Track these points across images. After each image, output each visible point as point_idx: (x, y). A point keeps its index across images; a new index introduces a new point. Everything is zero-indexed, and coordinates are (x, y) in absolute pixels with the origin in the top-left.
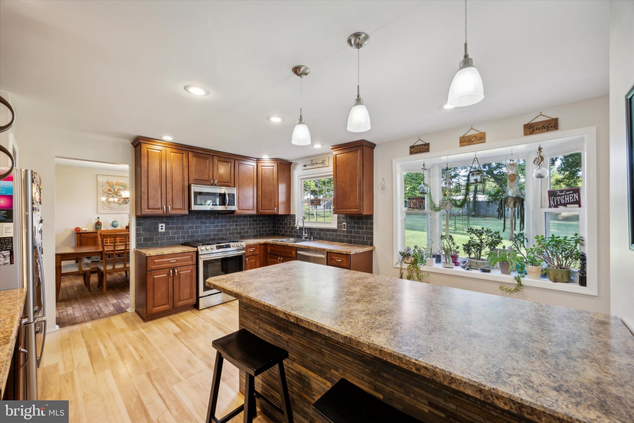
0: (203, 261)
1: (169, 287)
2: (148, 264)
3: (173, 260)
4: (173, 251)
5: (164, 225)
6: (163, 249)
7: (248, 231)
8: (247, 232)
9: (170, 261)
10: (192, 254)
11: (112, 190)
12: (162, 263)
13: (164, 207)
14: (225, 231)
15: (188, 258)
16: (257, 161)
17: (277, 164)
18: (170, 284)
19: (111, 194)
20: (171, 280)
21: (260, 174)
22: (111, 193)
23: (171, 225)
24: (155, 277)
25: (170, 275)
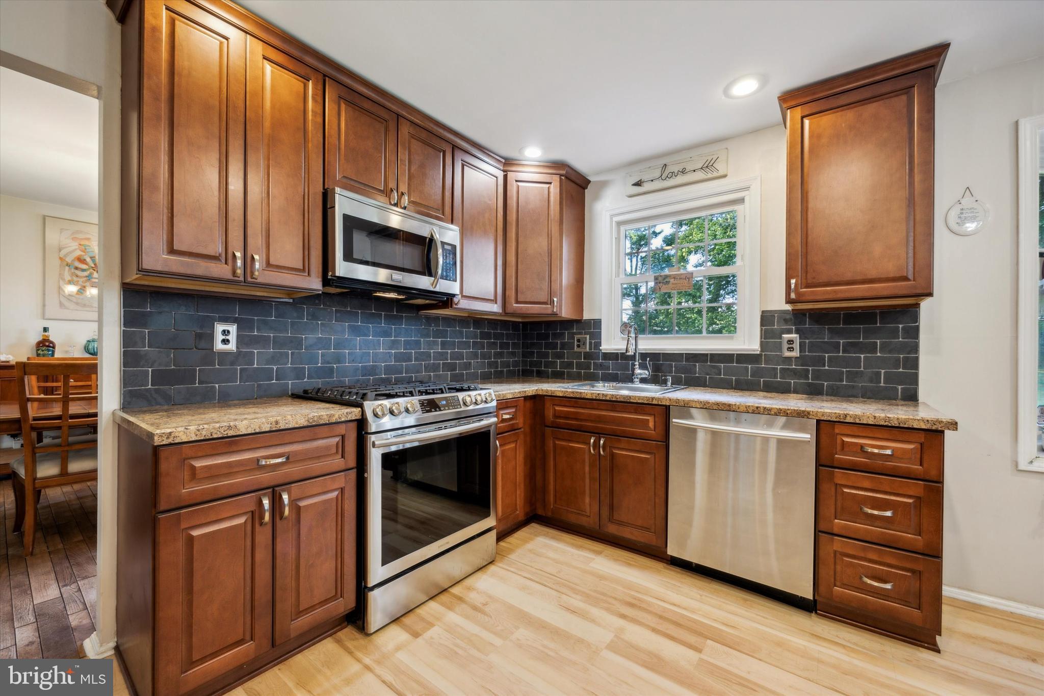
0: (383, 455)
1: (257, 569)
2: (164, 481)
3: (270, 456)
4: (273, 420)
5: (233, 329)
6: (233, 411)
7: (470, 363)
8: (467, 366)
9: (263, 463)
10: (343, 432)
11: (88, 260)
12: (229, 470)
13: (238, 254)
14: (416, 359)
15: (328, 448)
16: (505, 164)
17: (561, 179)
18: (262, 555)
19: (83, 270)
20: (263, 536)
21: (512, 202)
22: (84, 267)
23: (258, 330)
24: (195, 533)
25: (262, 517)
